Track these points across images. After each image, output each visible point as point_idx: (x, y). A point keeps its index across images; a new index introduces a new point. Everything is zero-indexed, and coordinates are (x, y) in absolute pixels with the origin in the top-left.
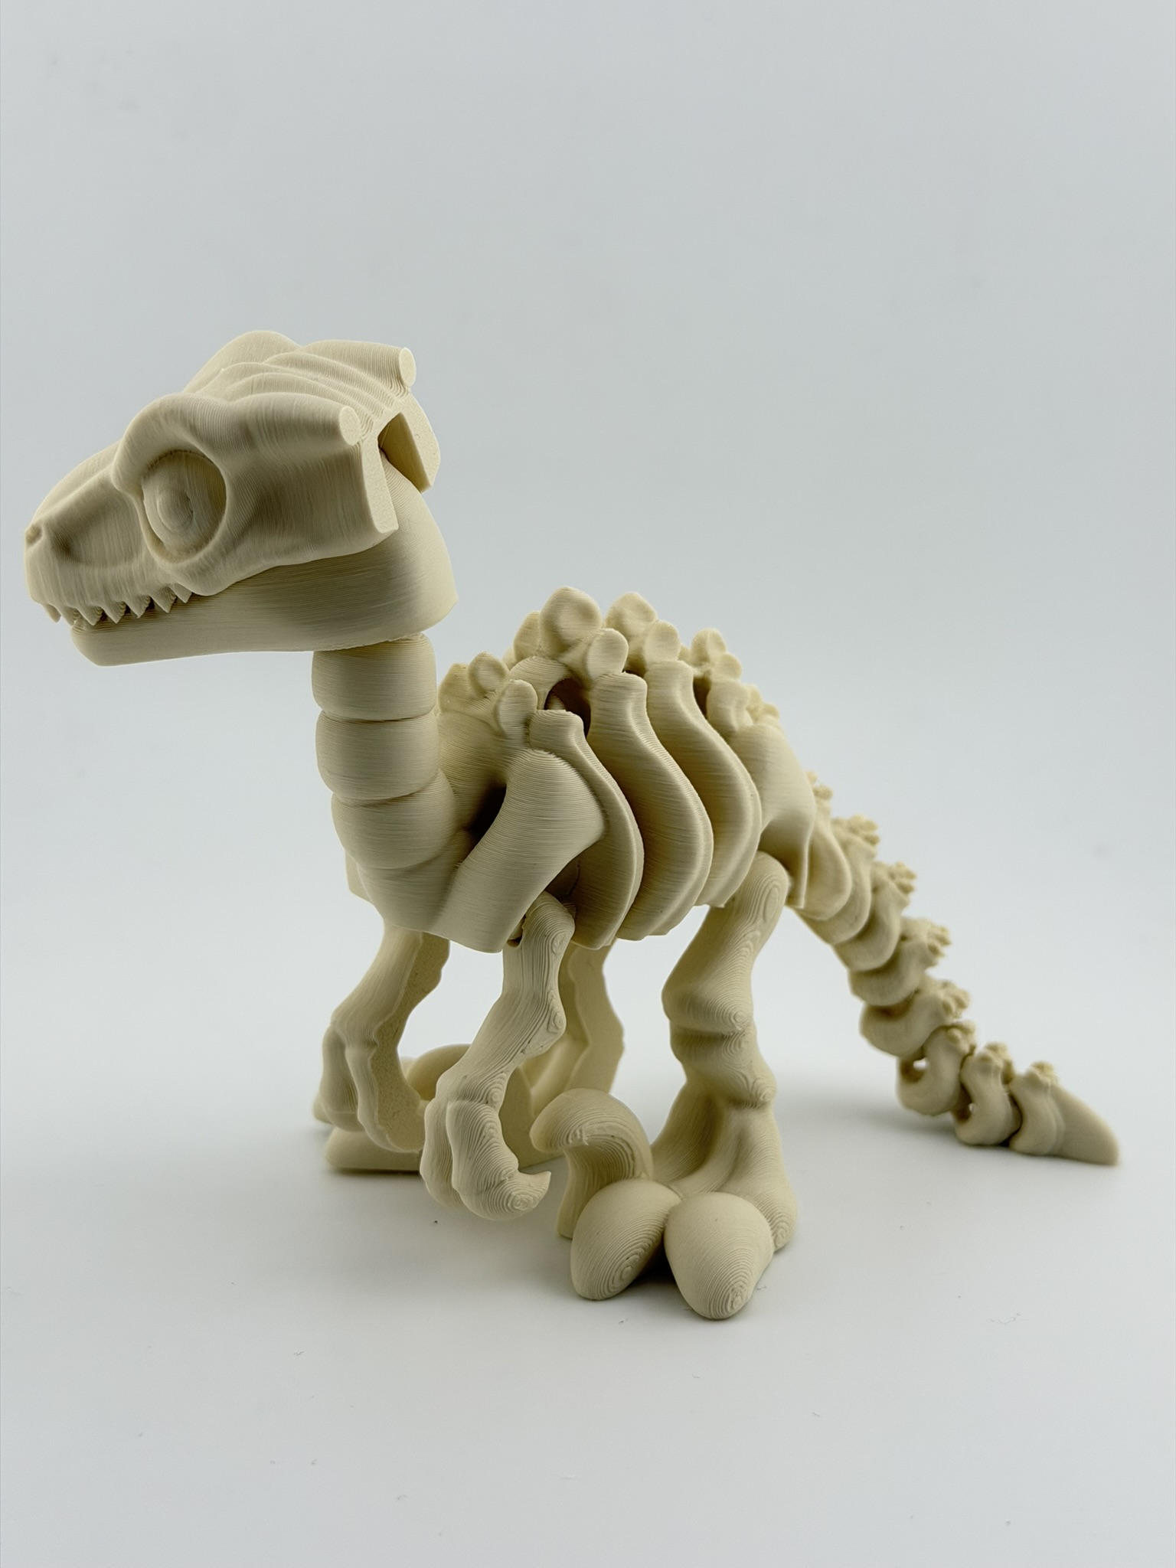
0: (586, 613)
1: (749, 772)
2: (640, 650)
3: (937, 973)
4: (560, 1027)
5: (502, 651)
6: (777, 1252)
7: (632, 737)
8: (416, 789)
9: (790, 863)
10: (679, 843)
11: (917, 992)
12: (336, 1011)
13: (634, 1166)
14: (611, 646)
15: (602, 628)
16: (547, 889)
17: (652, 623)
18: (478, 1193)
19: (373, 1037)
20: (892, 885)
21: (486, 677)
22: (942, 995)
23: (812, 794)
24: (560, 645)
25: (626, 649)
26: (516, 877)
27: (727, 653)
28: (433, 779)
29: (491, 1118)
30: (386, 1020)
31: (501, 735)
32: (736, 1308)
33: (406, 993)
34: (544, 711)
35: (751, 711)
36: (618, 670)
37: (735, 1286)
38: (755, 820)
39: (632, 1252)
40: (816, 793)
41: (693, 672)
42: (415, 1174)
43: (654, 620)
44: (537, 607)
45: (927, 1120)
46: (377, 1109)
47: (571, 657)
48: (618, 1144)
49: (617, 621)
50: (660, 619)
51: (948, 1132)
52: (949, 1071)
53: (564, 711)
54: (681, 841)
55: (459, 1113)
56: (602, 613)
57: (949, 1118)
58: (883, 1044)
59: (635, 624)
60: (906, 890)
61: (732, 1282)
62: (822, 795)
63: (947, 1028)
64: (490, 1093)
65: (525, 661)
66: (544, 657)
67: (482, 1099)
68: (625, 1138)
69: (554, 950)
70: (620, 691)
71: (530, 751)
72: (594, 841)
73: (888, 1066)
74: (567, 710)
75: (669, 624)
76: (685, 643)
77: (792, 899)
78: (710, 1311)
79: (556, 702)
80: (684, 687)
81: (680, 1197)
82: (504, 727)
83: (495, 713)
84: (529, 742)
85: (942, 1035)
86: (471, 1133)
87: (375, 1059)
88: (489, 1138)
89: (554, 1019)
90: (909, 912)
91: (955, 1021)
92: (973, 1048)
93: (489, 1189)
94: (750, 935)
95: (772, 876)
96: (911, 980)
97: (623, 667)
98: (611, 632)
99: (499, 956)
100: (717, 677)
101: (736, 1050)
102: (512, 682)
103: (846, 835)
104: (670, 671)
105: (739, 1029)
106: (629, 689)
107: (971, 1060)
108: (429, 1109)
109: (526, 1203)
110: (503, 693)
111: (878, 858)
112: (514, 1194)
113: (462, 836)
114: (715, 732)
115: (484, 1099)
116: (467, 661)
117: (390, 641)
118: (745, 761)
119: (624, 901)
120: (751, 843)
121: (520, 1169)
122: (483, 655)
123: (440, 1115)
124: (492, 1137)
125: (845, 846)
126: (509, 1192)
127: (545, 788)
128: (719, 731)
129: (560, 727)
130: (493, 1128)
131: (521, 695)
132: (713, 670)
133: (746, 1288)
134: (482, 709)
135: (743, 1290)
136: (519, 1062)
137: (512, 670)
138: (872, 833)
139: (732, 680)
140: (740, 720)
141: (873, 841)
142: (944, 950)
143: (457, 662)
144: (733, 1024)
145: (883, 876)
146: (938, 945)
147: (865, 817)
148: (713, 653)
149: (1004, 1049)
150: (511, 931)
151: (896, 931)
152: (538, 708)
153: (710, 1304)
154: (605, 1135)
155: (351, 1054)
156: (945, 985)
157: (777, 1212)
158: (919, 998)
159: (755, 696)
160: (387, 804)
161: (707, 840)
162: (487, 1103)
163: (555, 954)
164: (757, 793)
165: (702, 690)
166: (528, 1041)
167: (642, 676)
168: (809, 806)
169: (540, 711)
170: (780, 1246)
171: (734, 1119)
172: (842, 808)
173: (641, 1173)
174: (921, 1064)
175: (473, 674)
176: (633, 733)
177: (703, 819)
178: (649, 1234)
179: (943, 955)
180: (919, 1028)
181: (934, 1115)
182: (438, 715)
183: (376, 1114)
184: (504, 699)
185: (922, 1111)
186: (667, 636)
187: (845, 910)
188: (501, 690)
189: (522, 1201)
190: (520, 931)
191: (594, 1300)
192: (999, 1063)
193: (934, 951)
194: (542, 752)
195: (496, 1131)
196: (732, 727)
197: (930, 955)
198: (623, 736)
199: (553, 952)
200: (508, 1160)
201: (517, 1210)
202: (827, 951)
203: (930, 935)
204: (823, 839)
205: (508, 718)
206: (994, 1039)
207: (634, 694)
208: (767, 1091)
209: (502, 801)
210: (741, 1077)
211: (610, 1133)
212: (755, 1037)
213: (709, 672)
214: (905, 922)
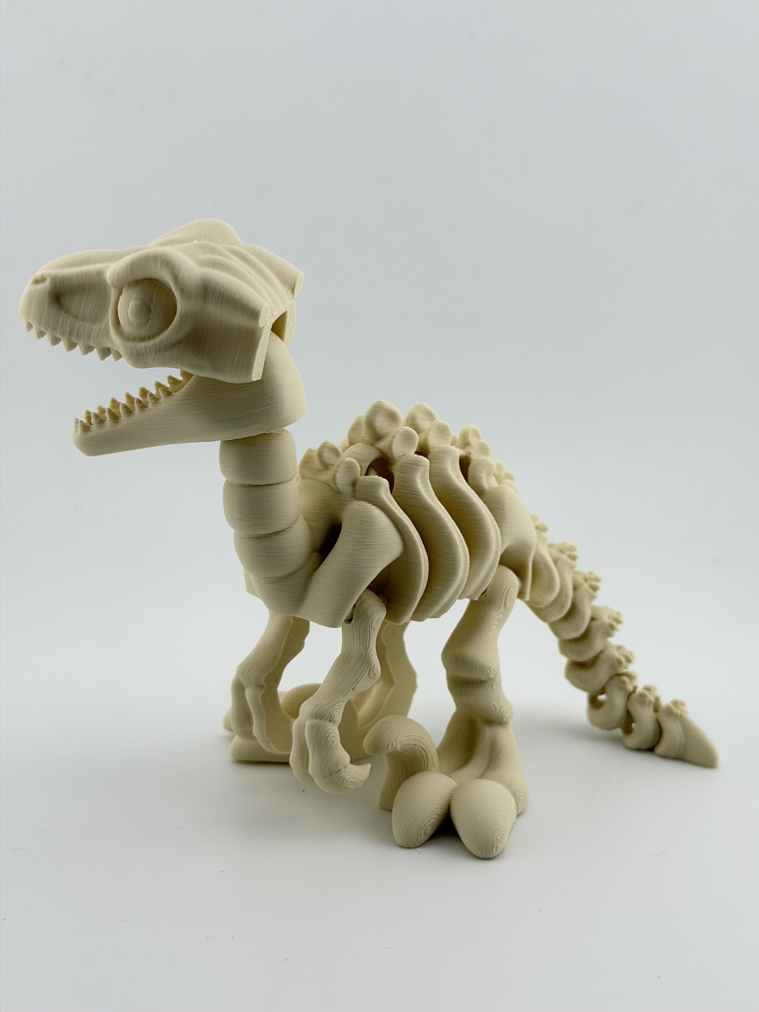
0: (392, 417)
1: (494, 516)
2: (426, 440)
3: (614, 641)
4: (377, 674)
5: (339, 439)
6: (518, 816)
7: (419, 495)
8: (286, 526)
9: (520, 572)
10: (448, 562)
11: (602, 652)
12: (240, 665)
13: (428, 763)
14: (407, 438)
15: (403, 427)
16: (369, 587)
17: (434, 422)
18: (325, 777)
19: (263, 682)
20: (586, 586)
21: (329, 457)
22: (616, 654)
23: (534, 529)
24: (376, 436)
25: (417, 439)
26: (348, 581)
27: (482, 440)
28: (296, 520)
29: (334, 731)
30: (270, 671)
31: (338, 492)
32: (499, 851)
33: (283, 656)
34: (365, 476)
35: (498, 478)
36: (412, 454)
37: (498, 837)
38: (497, 545)
39: (432, 817)
40: (537, 528)
41: (459, 452)
42: (286, 764)
43: (436, 420)
44: (362, 413)
45: (605, 733)
46: (265, 727)
47: (382, 445)
48: (418, 750)
49: (412, 422)
50: (439, 420)
51: (618, 741)
52: (619, 701)
53: (377, 477)
54: (449, 561)
55: (312, 727)
56: (403, 416)
57: (619, 732)
58: (579, 684)
59: (423, 423)
60: (595, 589)
61: (496, 835)
62: (541, 529)
63: (620, 675)
64: (333, 715)
65: (354, 446)
66: (366, 444)
67: (327, 719)
68: (423, 746)
69: (373, 626)
70: (412, 467)
71: (356, 502)
72: (398, 557)
73: (581, 698)
74: (379, 476)
75: (445, 423)
76: (455, 433)
77: (521, 595)
78: (483, 854)
79: (373, 471)
80: (453, 462)
81: (456, 781)
82: (340, 487)
83: (334, 479)
84: (355, 496)
85: (616, 679)
86: (321, 740)
87: (263, 697)
88: (331, 743)
89: (373, 669)
90: (596, 603)
91: (625, 671)
92: (635, 688)
93: (332, 774)
94: (496, 618)
95: (508, 581)
96: (598, 645)
97: (415, 451)
98: (408, 429)
99: (339, 630)
100: (475, 456)
101: (489, 688)
102: (344, 459)
103: (556, 554)
104: (445, 452)
105: (492, 676)
106: (418, 465)
107: (634, 696)
108: (295, 724)
109: (355, 783)
110: (339, 467)
111: (578, 568)
112: (347, 778)
113: (316, 556)
114: (472, 491)
115: (328, 719)
116: (316, 447)
117: (266, 433)
118: (491, 509)
119: (416, 596)
120: (494, 561)
121: (351, 762)
122: (325, 443)
123: (302, 728)
124: (333, 742)
125: (556, 561)
126: (343, 777)
127: (366, 525)
128: (474, 490)
129: (375, 486)
130: (334, 737)
131: (350, 467)
132: (473, 451)
133: (504, 838)
134: (326, 476)
135: (503, 840)
136: (351, 696)
137: (345, 452)
138: (573, 553)
139: (484, 458)
140: (489, 483)
141: (573, 558)
142: (618, 626)
143: (311, 447)
144: (488, 673)
145: (580, 580)
146: (615, 624)
147: (569, 542)
148: (473, 440)
149: (655, 689)
150: (347, 614)
151: (588, 614)
152: (361, 475)
153: (483, 850)
154: (410, 744)
155: (248, 693)
156: (619, 648)
157: (518, 790)
158: (603, 656)
159: (500, 467)
160: (268, 537)
161: (466, 560)
162: (330, 721)
163: (373, 629)
164: (498, 529)
165: (465, 464)
166: (356, 683)
167: (427, 457)
168: (532, 537)
169: (362, 477)
170: (520, 812)
171: (488, 733)
172: (555, 536)
173: (432, 768)
174: (602, 697)
175: (320, 455)
176: (420, 492)
177: (463, 547)
178: (441, 806)
179: (618, 630)
180: (602, 674)
181: (609, 729)
182: (299, 481)
183: (265, 730)
184: (339, 470)
185: (603, 726)
186: (443, 431)
187: (555, 601)
188: (338, 464)
189: (352, 782)
190: (352, 614)
191: (409, 848)
192: (651, 698)
193: (612, 627)
194: (363, 502)
195: (336, 739)
196: (483, 487)
197: (610, 630)
198: (414, 494)
199: (372, 627)
200: (344, 756)
201: (348, 787)
202: (545, 627)
203: (609, 617)
204: (541, 556)
205: (342, 481)
206: (648, 683)
207: (421, 468)
208: (508, 715)
209: (339, 533)
210: (492, 706)
211: (414, 743)
212: (500, 681)
213: (470, 453)
214: (594, 609)
